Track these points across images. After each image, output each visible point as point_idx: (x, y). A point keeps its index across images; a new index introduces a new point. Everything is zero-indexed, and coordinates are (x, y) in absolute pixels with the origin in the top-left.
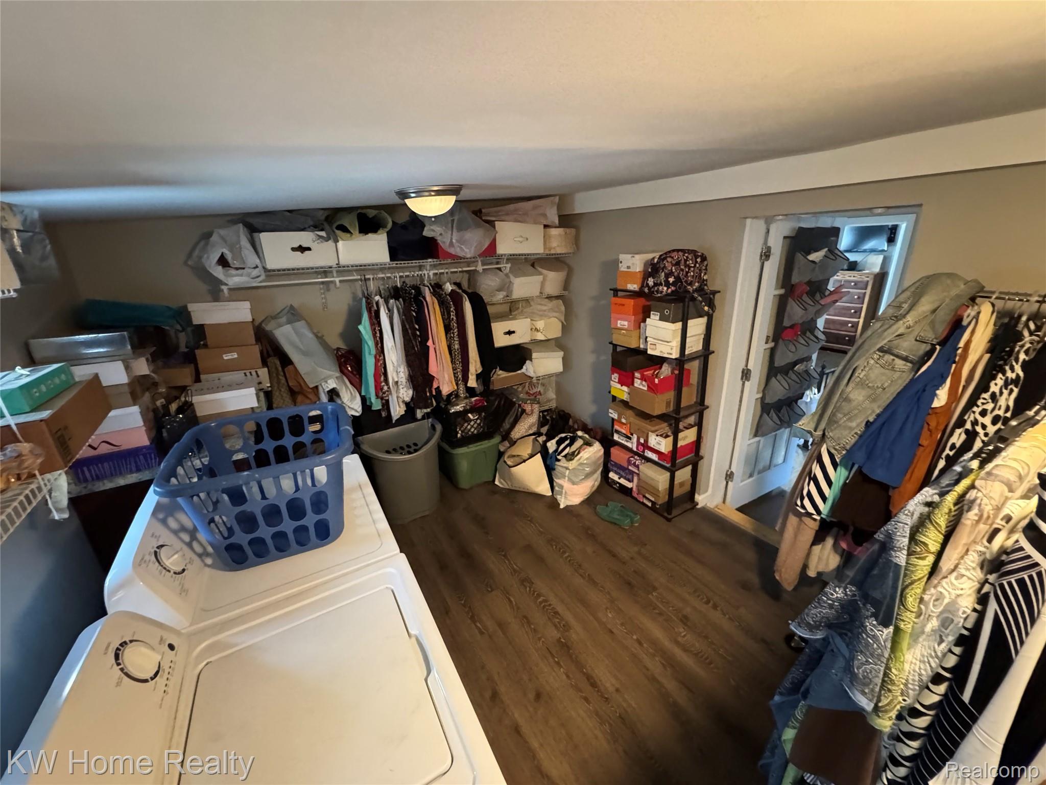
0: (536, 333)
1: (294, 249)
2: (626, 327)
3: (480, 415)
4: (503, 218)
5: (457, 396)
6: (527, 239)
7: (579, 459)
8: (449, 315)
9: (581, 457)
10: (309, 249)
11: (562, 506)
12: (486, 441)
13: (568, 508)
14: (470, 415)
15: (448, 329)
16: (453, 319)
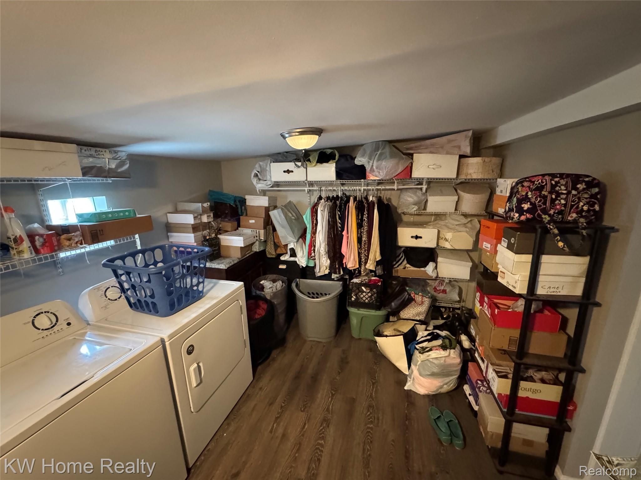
0: (445, 241)
1: (284, 172)
2: (489, 249)
3: (371, 290)
4: (420, 151)
5: (360, 272)
6: (441, 167)
7: (428, 356)
8: (362, 217)
9: (430, 355)
10: (292, 171)
11: (406, 388)
12: (374, 311)
13: (410, 393)
14: (363, 288)
15: (360, 226)
16: (365, 219)
